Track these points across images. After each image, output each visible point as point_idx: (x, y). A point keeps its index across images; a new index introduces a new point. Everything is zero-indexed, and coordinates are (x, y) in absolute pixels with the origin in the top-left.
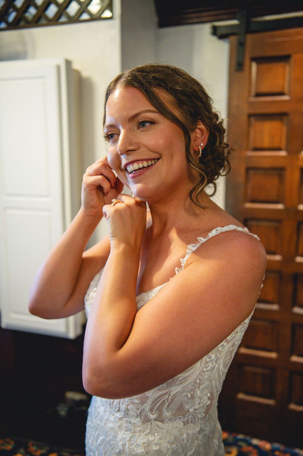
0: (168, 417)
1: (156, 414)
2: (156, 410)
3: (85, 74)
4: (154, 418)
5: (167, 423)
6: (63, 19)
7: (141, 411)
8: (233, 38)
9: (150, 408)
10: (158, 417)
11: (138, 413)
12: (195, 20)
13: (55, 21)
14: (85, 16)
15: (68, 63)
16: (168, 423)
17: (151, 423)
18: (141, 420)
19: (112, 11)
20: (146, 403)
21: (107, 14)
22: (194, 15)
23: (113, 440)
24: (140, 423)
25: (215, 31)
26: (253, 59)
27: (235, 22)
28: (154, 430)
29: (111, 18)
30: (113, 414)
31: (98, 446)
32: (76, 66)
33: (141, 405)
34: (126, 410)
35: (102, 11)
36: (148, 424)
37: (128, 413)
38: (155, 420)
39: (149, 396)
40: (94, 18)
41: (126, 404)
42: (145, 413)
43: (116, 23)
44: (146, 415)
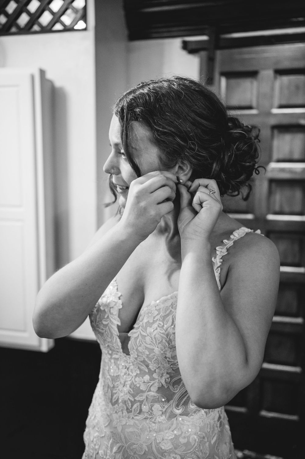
0: (193, 410)
1: (182, 409)
2: (182, 405)
3: (58, 84)
4: (180, 413)
5: (191, 415)
6: (36, 28)
7: (166, 409)
8: (203, 53)
9: (176, 404)
10: (183, 411)
11: (164, 410)
12: (165, 35)
13: (27, 30)
14: (58, 27)
15: (42, 73)
16: (193, 416)
17: (177, 419)
18: (166, 417)
19: (86, 21)
20: (172, 400)
21: (81, 25)
22: (165, 30)
23: (135, 444)
24: (165, 420)
25: (186, 46)
26: (223, 74)
27: (204, 38)
28: (180, 424)
29: (85, 29)
30: (133, 418)
31: (114, 454)
32: (49, 76)
33: (167, 402)
34: (149, 411)
35: (75, 22)
36: (174, 419)
37: (151, 413)
38: (180, 415)
39: (176, 392)
40: (67, 29)
41: (150, 404)
42: (171, 410)
43: (91, 35)
44: (172, 411)
